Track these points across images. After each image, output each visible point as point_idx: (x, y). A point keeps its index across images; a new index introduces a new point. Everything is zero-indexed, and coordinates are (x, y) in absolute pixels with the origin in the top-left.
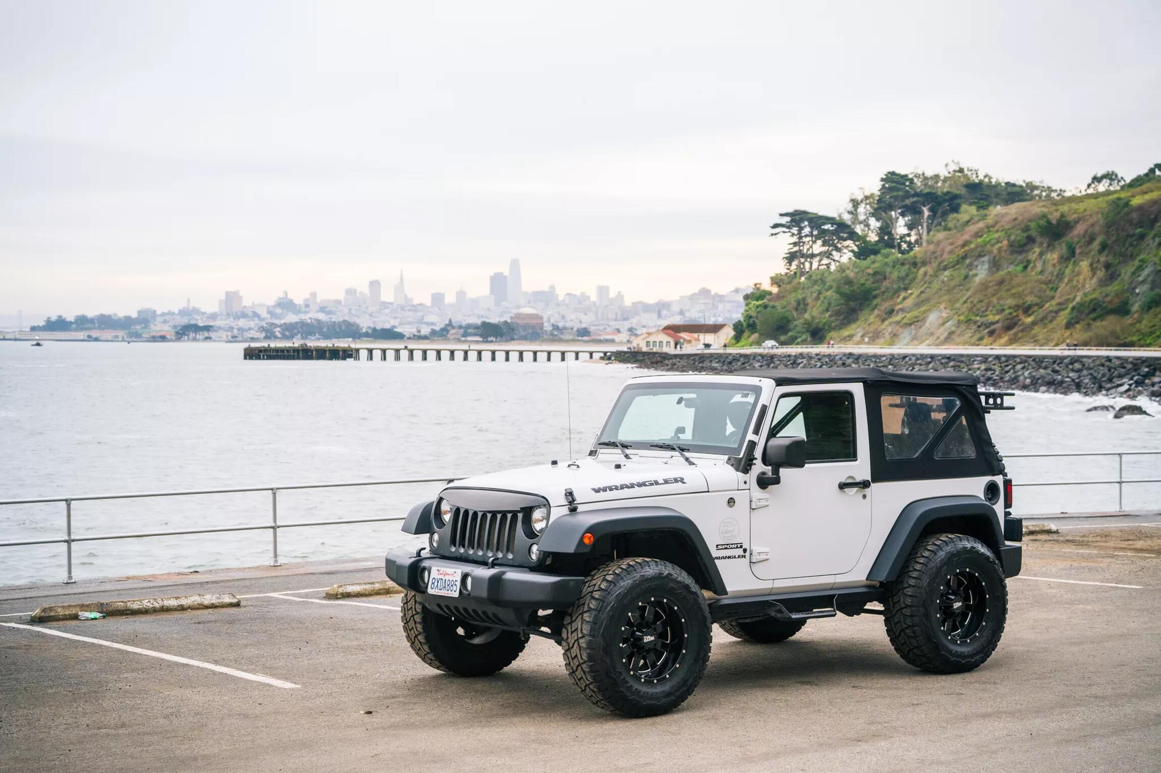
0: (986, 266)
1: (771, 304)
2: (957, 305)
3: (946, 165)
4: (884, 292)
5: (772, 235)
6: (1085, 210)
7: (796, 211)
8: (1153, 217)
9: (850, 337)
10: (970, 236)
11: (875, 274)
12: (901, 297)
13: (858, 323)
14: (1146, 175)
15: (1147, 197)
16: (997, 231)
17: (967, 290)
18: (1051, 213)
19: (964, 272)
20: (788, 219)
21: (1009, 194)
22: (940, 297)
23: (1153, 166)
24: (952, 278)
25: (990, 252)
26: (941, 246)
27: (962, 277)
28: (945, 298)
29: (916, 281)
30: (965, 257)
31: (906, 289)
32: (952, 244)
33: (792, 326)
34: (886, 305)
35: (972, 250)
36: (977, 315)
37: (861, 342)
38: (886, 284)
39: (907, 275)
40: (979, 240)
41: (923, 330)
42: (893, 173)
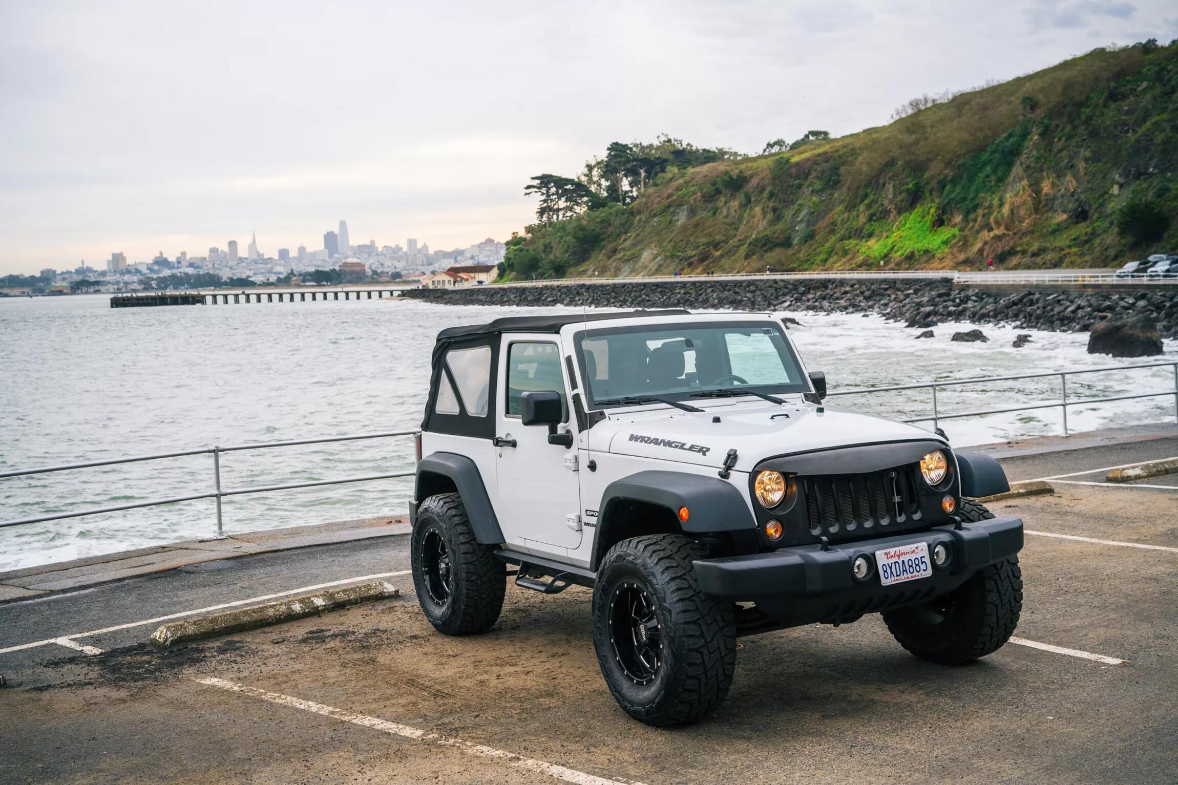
0: (685, 213)
1: (525, 248)
2: (665, 244)
3: (658, 137)
4: (609, 236)
5: (526, 194)
6: (758, 168)
7: (544, 175)
8: (807, 171)
9: (585, 271)
10: (673, 190)
11: (603, 221)
12: (622, 239)
13: (590, 260)
14: (803, 140)
15: (804, 156)
16: (693, 186)
17: (672, 232)
18: (732, 170)
19: (668, 218)
20: (538, 182)
21: (706, 158)
22: (652, 238)
23: (807, 133)
24: (659, 223)
25: (688, 202)
26: (651, 199)
27: (668, 222)
28: (655, 239)
29: (634, 226)
30: (669, 206)
31: (626, 233)
32: (659, 196)
33: (540, 265)
34: (611, 246)
35: (674, 201)
36: (679, 251)
37: (593, 275)
38: (611, 229)
39: (627, 222)
40: (680, 193)
41: (640, 264)
42: (617, 144)
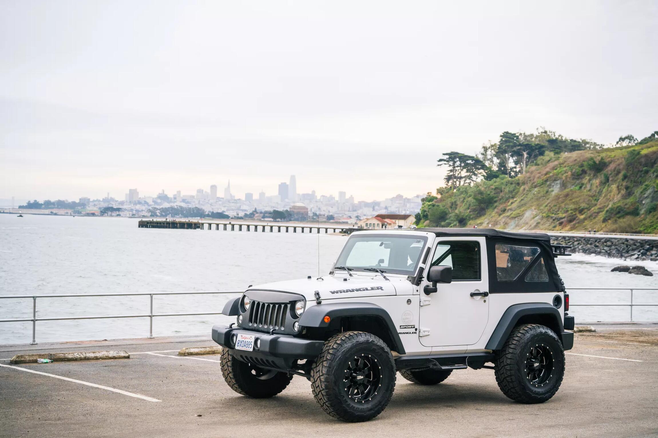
0: (559, 186)
1: (437, 204)
2: (542, 208)
3: (537, 129)
4: (500, 199)
5: (438, 165)
6: (615, 156)
7: (452, 152)
8: (653, 161)
9: (481, 224)
10: (550, 169)
11: (496, 189)
12: (510, 202)
13: (486, 216)
14: (650, 137)
15: (650, 150)
16: (565, 167)
17: (548, 199)
18: (596, 157)
19: (546, 189)
20: (448, 157)
21: (572, 146)
22: (532, 203)
23: (653, 133)
24: (539, 192)
25: (561, 178)
26: (533, 174)
27: (545, 192)
28: (535, 203)
29: (519, 193)
30: (547, 181)
31: (513, 198)
32: (539, 173)
33: (448, 217)
34: (501, 207)
35: (551, 177)
36: (553, 214)
38: (501, 194)
39: (514, 190)
40: (555, 171)
41: (522, 221)
42: (507, 133)
